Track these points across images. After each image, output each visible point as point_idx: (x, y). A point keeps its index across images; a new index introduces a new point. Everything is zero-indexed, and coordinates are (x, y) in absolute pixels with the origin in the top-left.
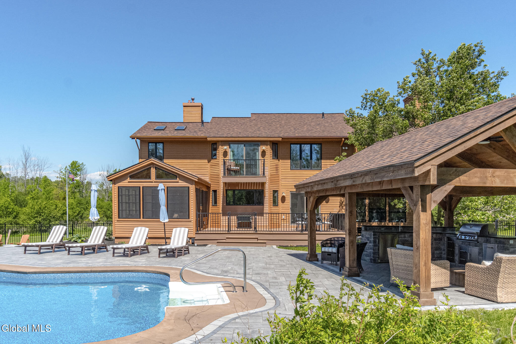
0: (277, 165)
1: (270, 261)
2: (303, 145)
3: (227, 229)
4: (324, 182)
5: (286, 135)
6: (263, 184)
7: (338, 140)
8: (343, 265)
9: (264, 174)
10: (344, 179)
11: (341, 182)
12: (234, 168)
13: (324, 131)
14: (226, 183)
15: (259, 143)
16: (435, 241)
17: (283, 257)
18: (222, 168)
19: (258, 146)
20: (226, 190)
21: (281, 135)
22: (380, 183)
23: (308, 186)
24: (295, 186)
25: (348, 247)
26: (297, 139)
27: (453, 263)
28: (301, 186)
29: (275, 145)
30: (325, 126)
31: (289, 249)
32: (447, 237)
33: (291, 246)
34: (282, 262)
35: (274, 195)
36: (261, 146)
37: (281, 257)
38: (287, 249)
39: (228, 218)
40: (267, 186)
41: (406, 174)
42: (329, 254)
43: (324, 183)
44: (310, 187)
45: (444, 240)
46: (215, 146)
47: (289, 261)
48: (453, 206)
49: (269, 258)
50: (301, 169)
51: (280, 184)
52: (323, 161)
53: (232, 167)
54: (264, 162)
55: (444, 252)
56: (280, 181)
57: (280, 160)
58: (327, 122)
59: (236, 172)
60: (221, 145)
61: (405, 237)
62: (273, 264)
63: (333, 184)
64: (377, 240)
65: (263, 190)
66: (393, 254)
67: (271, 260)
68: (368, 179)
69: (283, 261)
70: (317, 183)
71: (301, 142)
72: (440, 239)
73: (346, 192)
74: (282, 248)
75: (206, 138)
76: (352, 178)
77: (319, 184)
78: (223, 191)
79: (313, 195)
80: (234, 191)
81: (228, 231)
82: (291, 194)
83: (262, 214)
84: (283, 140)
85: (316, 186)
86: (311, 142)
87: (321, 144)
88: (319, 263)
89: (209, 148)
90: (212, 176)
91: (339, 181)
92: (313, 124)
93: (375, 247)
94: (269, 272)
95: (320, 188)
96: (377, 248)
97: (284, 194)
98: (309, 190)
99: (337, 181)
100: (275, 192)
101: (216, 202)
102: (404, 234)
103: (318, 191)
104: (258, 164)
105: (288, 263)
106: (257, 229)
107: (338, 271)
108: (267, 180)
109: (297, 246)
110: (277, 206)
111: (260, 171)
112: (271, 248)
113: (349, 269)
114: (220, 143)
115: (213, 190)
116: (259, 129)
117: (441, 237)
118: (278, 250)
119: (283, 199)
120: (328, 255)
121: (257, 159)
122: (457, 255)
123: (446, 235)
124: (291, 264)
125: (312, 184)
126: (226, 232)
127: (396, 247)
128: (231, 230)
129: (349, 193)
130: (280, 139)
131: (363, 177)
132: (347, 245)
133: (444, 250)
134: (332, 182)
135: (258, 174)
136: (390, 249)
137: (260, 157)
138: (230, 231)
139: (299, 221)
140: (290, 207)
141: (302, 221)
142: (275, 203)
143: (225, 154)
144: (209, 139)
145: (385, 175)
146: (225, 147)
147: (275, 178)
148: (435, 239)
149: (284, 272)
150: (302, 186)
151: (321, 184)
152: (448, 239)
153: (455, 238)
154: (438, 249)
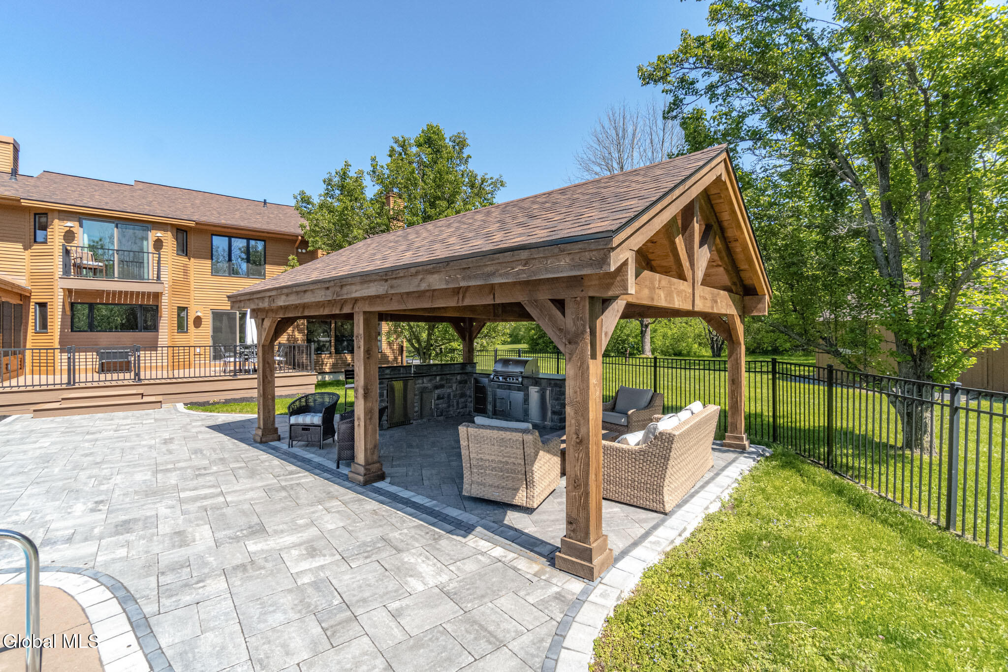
0: (185, 266)
1: (168, 457)
2: (233, 239)
3: (65, 380)
4: (304, 288)
5: (203, 219)
6: (157, 296)
7: (291, 238)
8: (347, 457)
9: (158, 277)
10: (362, 283)
11: (354, 288)
12: (91, 263)
13: (268, 223)
14: (70, 291)
15: (149, 226)
16: (459, 385)
17: (200, 437)
18: (58, 261)
19: (148, 230)
20: (72, 305)
21: (195, 218)
22: (457, 291)
23: (263, 298)
24: (229, 297)
25: (362, 424)
26: (225, 227)
27: (484, 415)
28: (243, 298)
29: (182, 233)
30: (269, 217)
31: (211, 411)
32: (475, 379)
33: (214, 403)
34: (199, 455)
35: (179, 315)
36: (154, 232)
37: (195, 438)
38: (206, 411)
39: (69, 358)
40: (165, 300)
41: (574, 267)
42: (306, 428)
43: (305, 291)
44: (267, 300)
45: (471, 382)
46: (43, 220)
47: (214, 450)
49: (164, 448)
50: (230, 275)
51: (192, 297)
52: (267, 266)
53: (85, 262)
54: (159, 258)
55: (470, 400)
56: (192, 293)
57: (192, 259)
58: (272, 213)
59: (95, 271)
60: (59, 219)
61: (423, 383)
62: (175, 469)
63: (329, 292)
64: (385, 392)
65: (157, 306)
66: (471, 438)
67: (170, 452)
68: (437, 282)
69: (201, 451)
70: (285, 291)
71: (230, 233)
72: (465, 382)
73: (356, 309)
74: (197, 410)
75: (19, 201)
76: (386, 280)
77: (291, 293)
78: (64, 305)
79: (270, 314)
80: (91, 306)
81: (69, 383)
82: (213, 313)
83: (154, 347)
84: (198, 226)
85: (283, 297)
86: (249, 235)
87: (264, 241)
88: (284, 446)
89: (28, 223)
90: (33, 276)
91: (348, 287)
92: (249, 211)
94: (163, 510)
95: (293, 300)
97: (199, 314)
98: (265, 305)
99: (342, 287)
100: (181, 309)
101: (44, 325)
102: (421, 378)
103: (285, 308)
104: (146, 261)
105: (214, 456)
106: (142, 377)
107: (333, 466)
108: (165, 288)
109: (227, 402)
110: (187, 332)
111: (152, 274)
112: (173, 411)
113: (366, 469)
114: (56, 214)
115: (36, 303)
116: (149, 204)
117: (466, 377)
118: (189, 415)
119: (198, 322)
120: (303, 429)
121: (145, 250)
123: (472, 375)
124: (222, 460)
125: (273, 293)
126: (64, 386)
127: (473, 422)
128: (77, 380)
129: (365, 313)
130: (193, 224)
131: (420, 277)
132: (359, 419)
133: (470, 397)
134: (328, 288)
135: (146, 277)
136: (465, 428)
137: (151, 249)
138: (74, 383)
139: (230, 357)
140: (211, 333)
141: (235, 357)
142: (182, 327)
143: (69, 236)
144: (24, 203)
145: (498, 271)
146: (69, 224)
147: (181, 285)
149: (205, 497)
150: (247, 297)
151: (297, 293)
152: (477, 381)
153: (486, 380)
154: (463, 395)
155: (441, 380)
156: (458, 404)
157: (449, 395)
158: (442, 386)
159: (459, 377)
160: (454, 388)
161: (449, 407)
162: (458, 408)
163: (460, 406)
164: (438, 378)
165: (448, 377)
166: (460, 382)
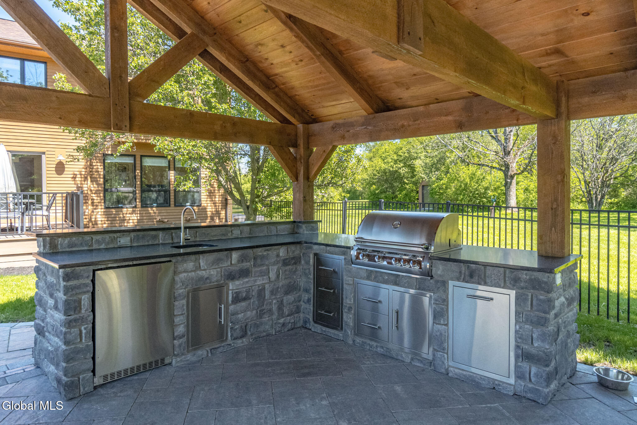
16: (284, 268)
27: (336, 332)
32: (316, 254)
45: (308, 263)
48: (316, 169)
55: (305, 296)
61: (199, 268)
64: (86, 299)
72: (296, 260)
93: (75, 331)
96: (85, 329)
102: (193, 257)
117: (297, 252)
122: (350, 309)
123: (310, 248)
133: (307, 291)
148: (284, 260)
152: (319, 260)
153: (338, 260)
154: (291, 288)
155: (242, 259)
156: (280, 308)
157: (261, 291)
158: (244, 273)
159: (282, 251)
160: (272, 275)
161: (261, 315)
162: (281, 314)
163: (286, 311)
164: (235, 256)
165: (259, 252)
166: (285, 263)
